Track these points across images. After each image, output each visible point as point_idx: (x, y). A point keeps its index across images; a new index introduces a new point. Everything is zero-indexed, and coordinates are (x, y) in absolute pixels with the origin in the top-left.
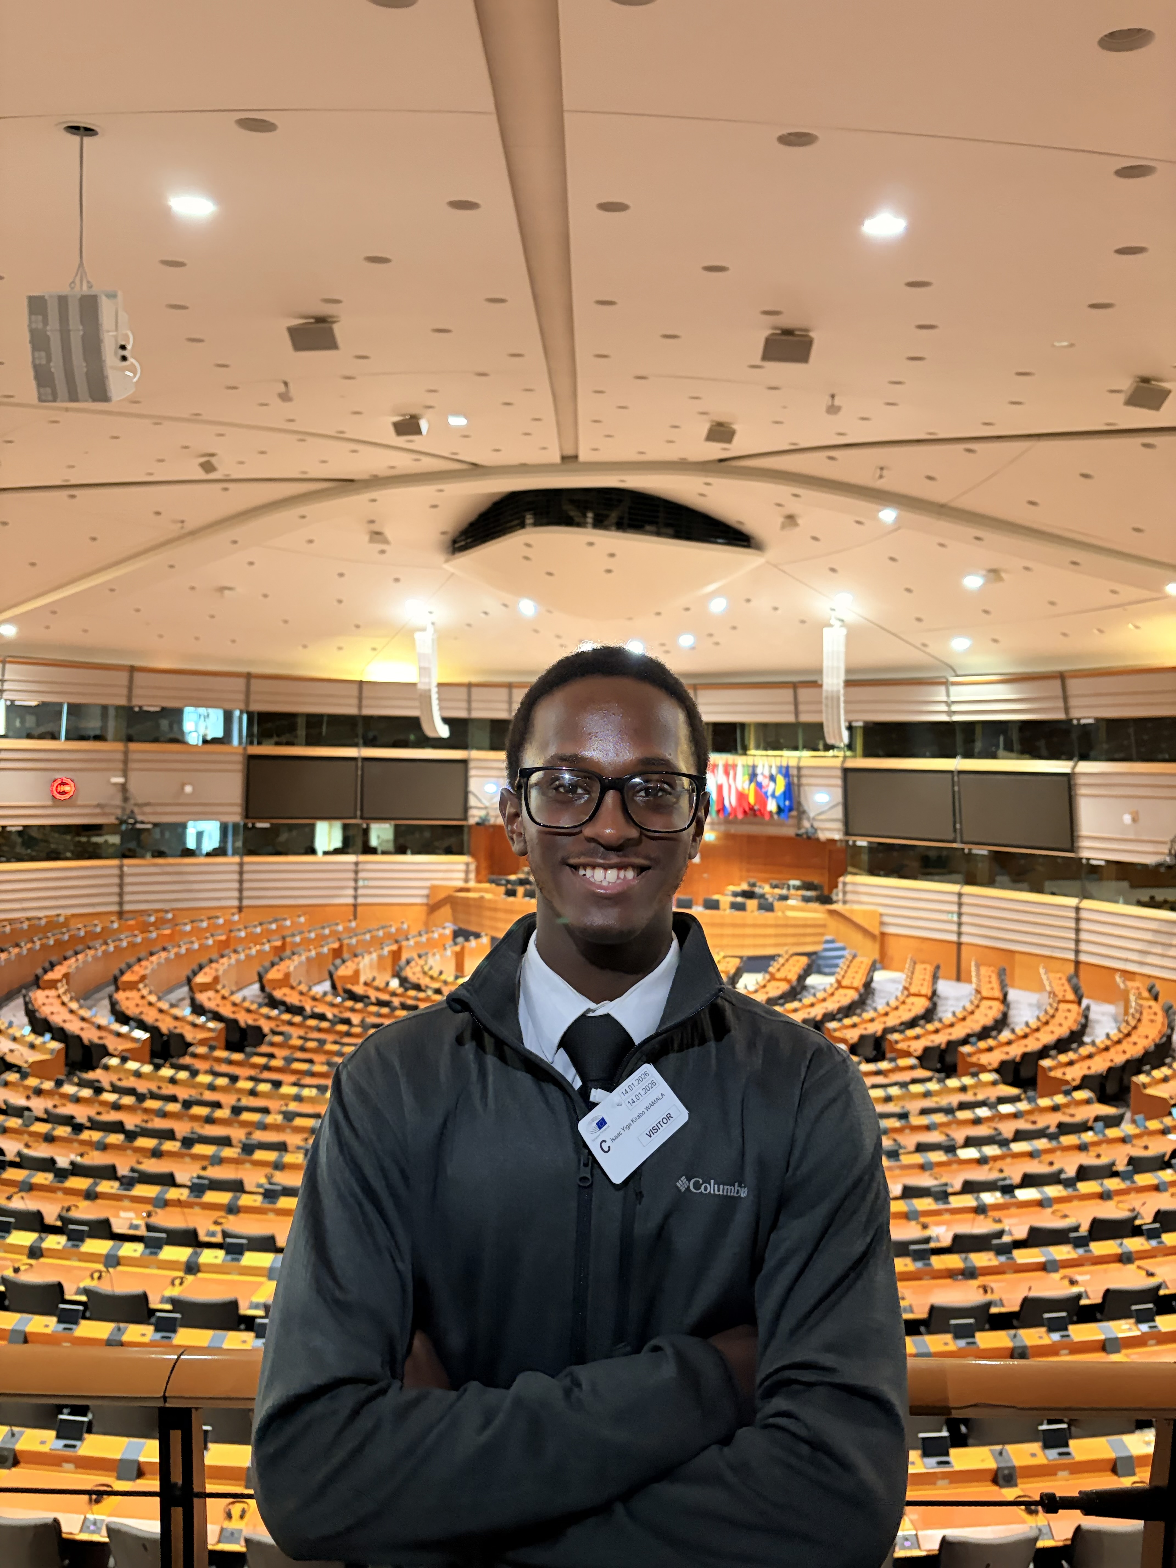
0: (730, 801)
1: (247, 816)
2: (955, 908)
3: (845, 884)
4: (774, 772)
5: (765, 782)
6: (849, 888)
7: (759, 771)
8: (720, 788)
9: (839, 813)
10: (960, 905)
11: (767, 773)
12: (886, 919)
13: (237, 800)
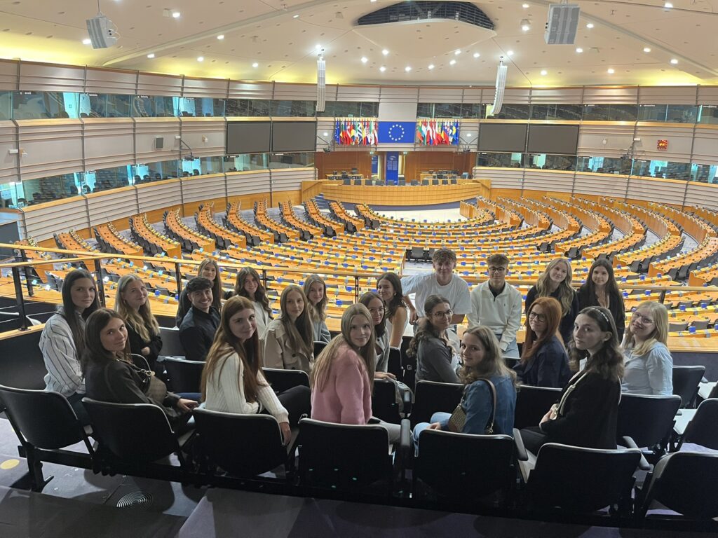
0: (433, 137)
1: (226, 153)
2: (522, 177)
3: (475, 170)
4: (452, 124)
5: (448, 129)
6: (477, 172)
7: (446, 124)
8: (428, 132)
9: (476, 142)
10: (524, 175)
11: (448, 125)
12: (493, 183)
13: (223, 145)
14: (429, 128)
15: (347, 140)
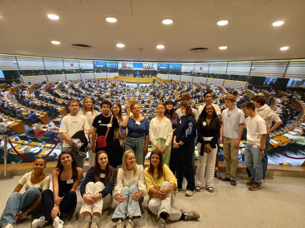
0: (146, 67)
1: (94, 68)
5: (150, 65)
6: (158, 75)
9: (157, 68)
10: (168, 76)
12: (161, 78)
13: (93, 67)
14: (145, 64)
15: (125, 67)
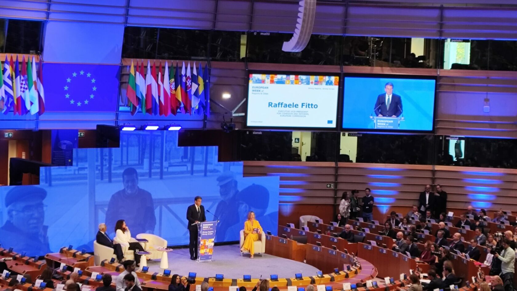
2: (332, 179)
4: (195, 71)
5: (188, 83)
7: (183, 73)
8: (149, 87)
10: (336, 176)
11: (189, 74)
14: (150, 79)
